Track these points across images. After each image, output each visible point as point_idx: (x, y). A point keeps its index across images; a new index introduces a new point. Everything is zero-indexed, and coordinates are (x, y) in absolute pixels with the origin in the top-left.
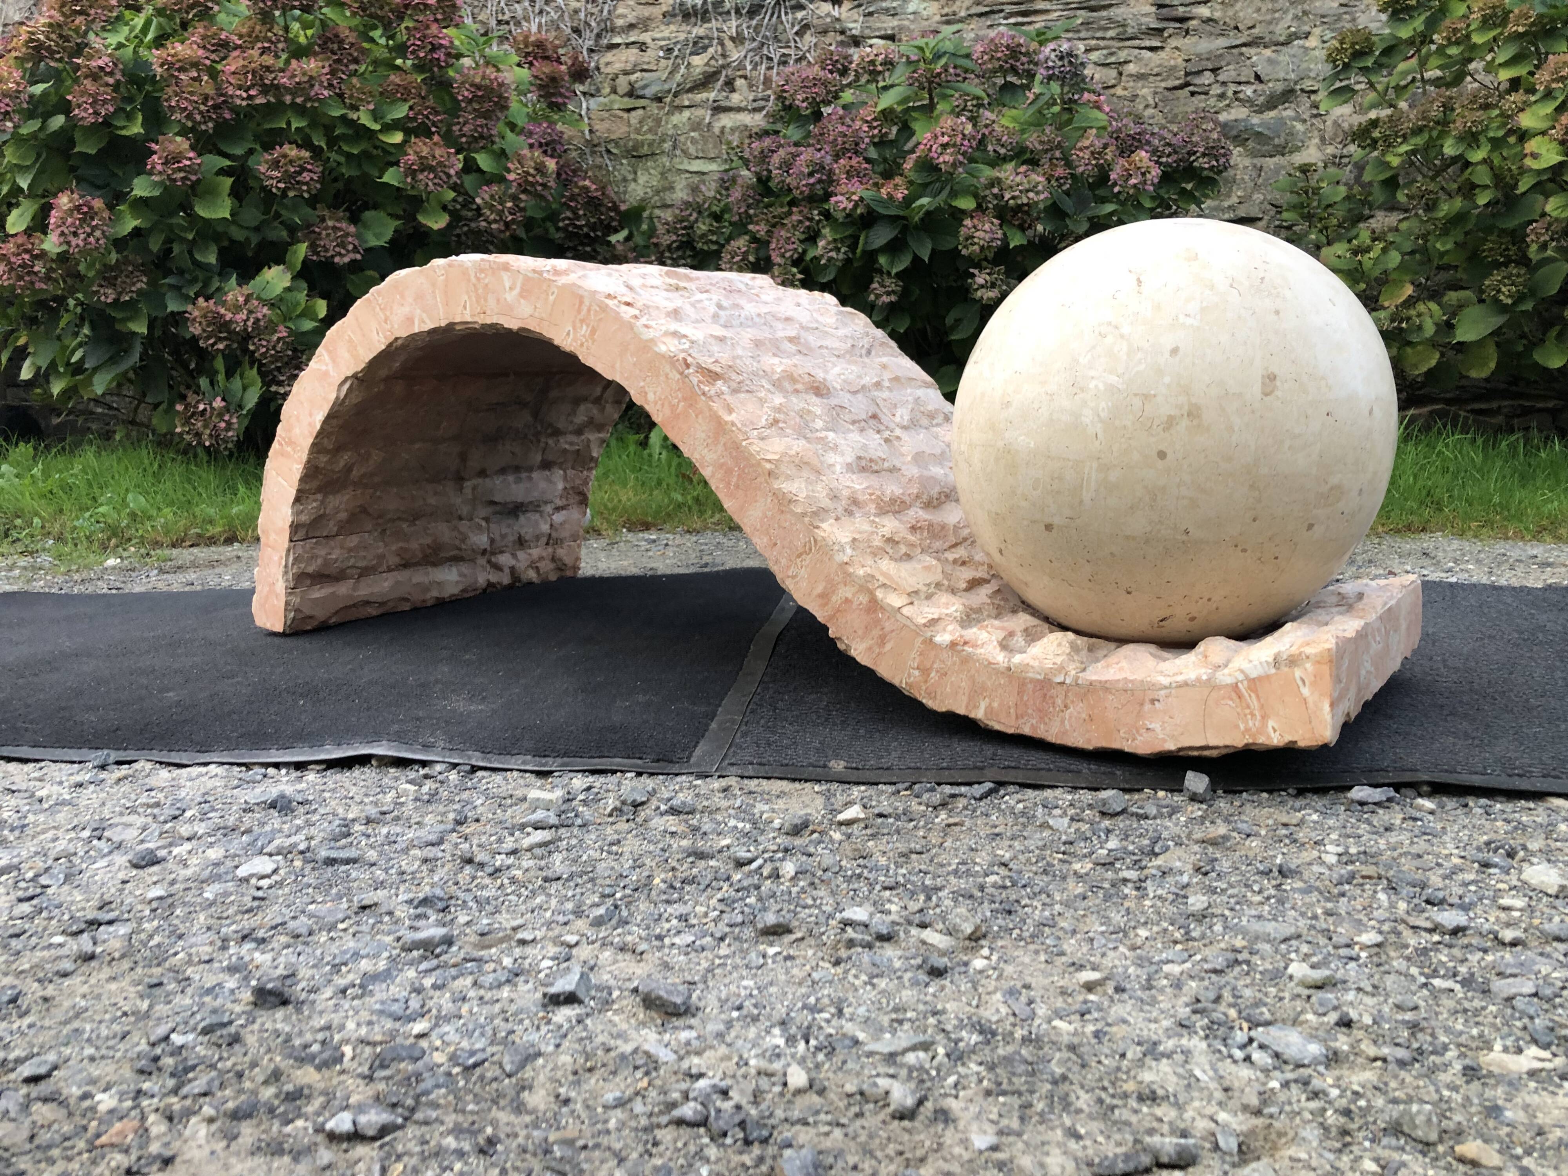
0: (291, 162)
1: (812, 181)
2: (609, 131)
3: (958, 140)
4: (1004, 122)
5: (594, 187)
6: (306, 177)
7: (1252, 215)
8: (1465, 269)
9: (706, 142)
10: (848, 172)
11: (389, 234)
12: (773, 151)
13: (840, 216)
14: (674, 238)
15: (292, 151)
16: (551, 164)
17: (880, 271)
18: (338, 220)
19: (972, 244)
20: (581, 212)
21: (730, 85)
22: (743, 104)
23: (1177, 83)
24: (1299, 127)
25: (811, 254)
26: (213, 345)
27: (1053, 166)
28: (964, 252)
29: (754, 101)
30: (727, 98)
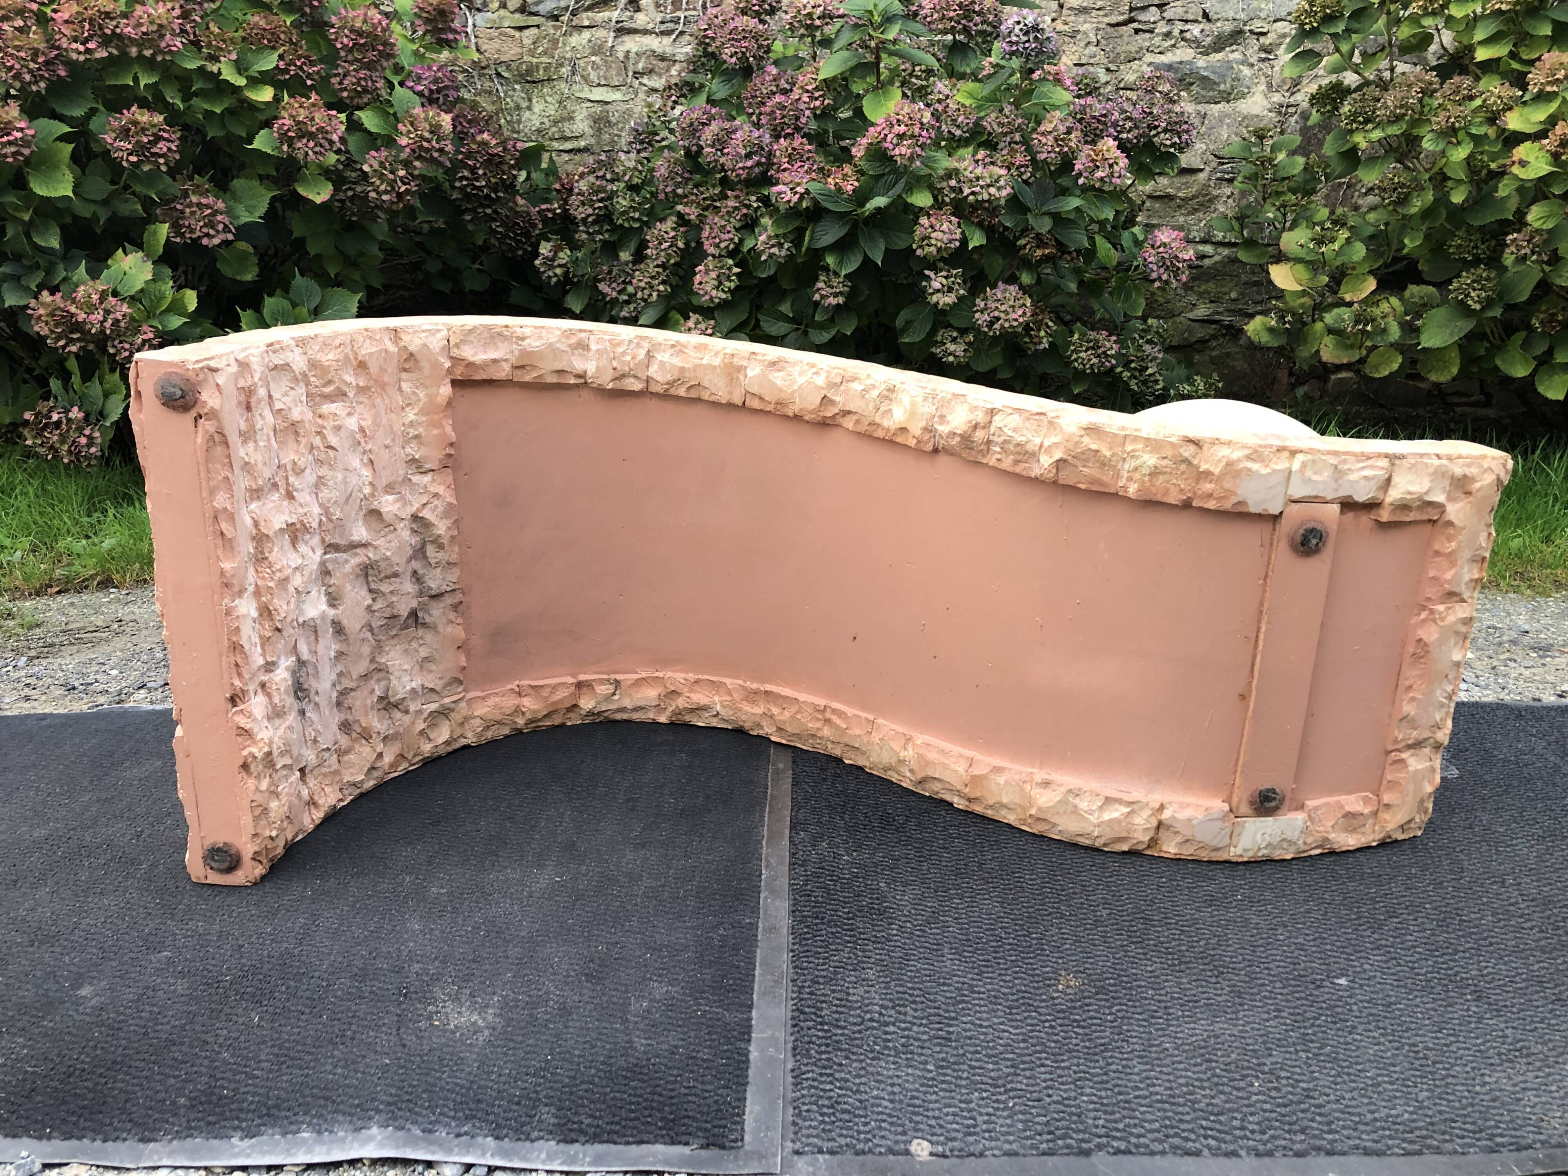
0: (143, 130)
1: (749, 163)
2: (498, 51)
3: (917, 131)
4: (959, 97)
5: (494, 142)
6: (162, 148)
7: (1195, 166)
8: (1427, 261)
9: (609, 68)
10: (790, 156)
11: (263, 207)
12: (704, 124)
13: (782, 208)
14: (590, 211)
15: (144, 117)
16: (446, 120)
17: (826, 269)
18: (205, 194)
19: (929, 245)
20: (481, 172)
21: (634, 3)
22: (650, 27)
23: (1121, 18)
24: (1246, 71)
25: (749, 244)
26: (64, 347)
27: (1013, 152)
28: (919, 252)
29: (662, 22)
30: (632, 18)
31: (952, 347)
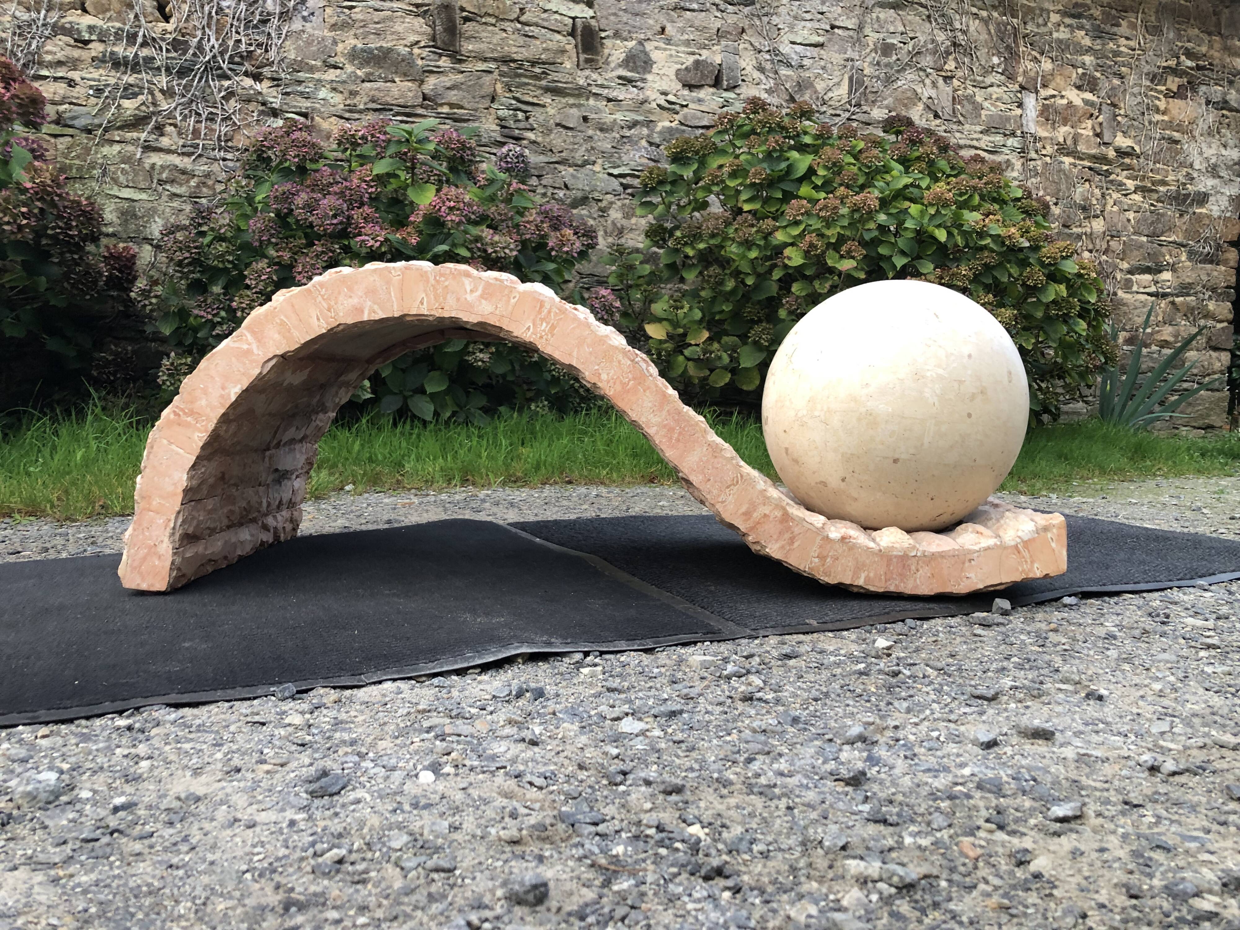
1: (335, 221)
4: (470, 196)
9: (136, 174)
10: (365, 219)
13: (363, 252)
20: (74, 223)
21: (159, 129)
22: (173, 148)
27: (509, 232)
29: (184, 146)
30: (157, 140)
31: (481, 356)
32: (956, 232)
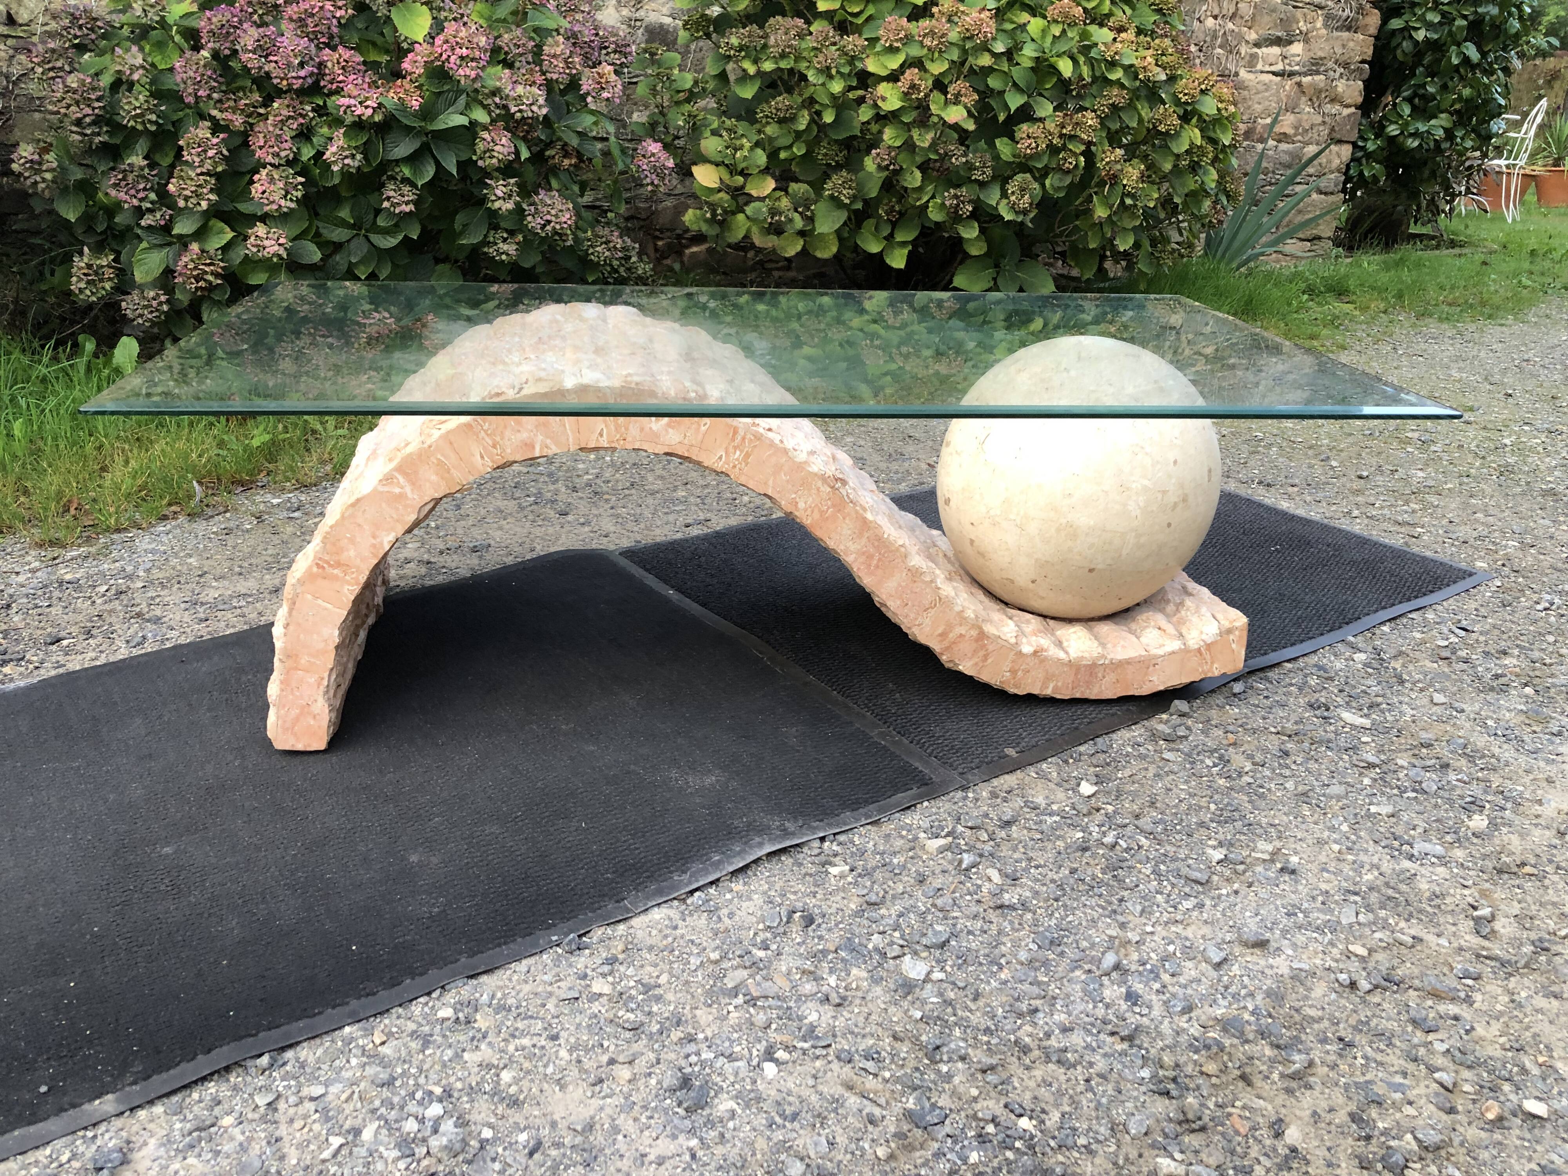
1: (302, 73)
4: (474, 17)
13: (351, 120)
17: (393, 178)
19: (490, 157)
27: (531, 71)
28: (480, 163)
31: (505, 247)
32: (1082, 59)
